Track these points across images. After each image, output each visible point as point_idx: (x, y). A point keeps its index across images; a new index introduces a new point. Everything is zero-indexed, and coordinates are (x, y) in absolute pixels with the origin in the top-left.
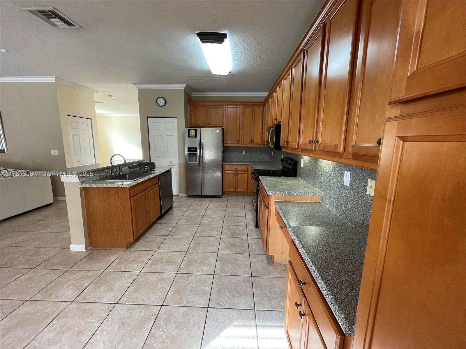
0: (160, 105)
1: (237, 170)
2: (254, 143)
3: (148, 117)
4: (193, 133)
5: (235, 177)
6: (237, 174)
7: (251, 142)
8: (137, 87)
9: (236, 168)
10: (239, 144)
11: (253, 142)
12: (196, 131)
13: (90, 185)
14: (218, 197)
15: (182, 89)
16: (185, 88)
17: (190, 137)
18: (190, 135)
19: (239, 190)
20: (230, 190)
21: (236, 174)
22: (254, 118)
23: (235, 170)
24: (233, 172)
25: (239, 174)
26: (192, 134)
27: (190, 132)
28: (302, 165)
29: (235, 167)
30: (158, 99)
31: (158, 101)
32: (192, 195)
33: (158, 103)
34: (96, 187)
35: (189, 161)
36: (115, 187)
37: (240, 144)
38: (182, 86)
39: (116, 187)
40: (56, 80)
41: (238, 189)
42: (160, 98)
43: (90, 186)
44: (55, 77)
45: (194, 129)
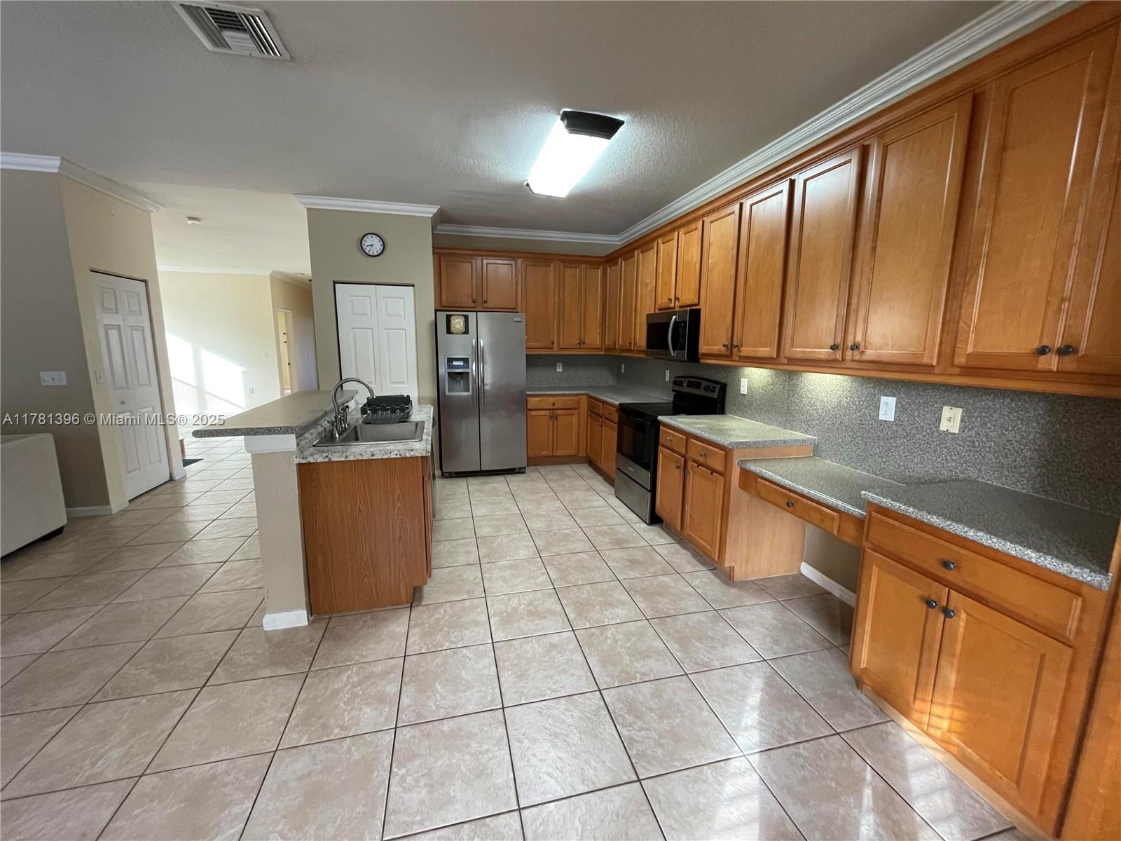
0: (371, 253)
1: (555, 407)
2: (585, 346)
3: (335, 283)
4: (459, 323)
5: (551, 423)
6: (557, 418)
7: (579, 344)
8: (304, 204)
9: (554, 404)
10: (553, 348)
11: (584, 343)
12: (466, 318)
13: (327, 456)
14: (517, 471)
15: (428, 217)
16: (434, 214)
17: (453, 333)
18: (452, 329)
19: (559, 453)
20: (540, 453)
21: (553, 417)
22: (586, 290)
23: (552, 407)
24: (547, 413)
25: (559, 417)
26: (458, 326)
27: (452, 322)
28: (744, 390)
29: (552, 400)
30: (365, 238)
31: (363, 242)
32: (456, 473)
33: (364, 247)
34: (343, 459)
35: (449, 391)
36: (392, 456)
37: (555, 349)
38: (430, 211)
39: (396, 457)
40: (61, 168)
41: (557, 450)
42: (369, 236)
43: (326, 460)
44: (63, 159)
45: (463, 315)
